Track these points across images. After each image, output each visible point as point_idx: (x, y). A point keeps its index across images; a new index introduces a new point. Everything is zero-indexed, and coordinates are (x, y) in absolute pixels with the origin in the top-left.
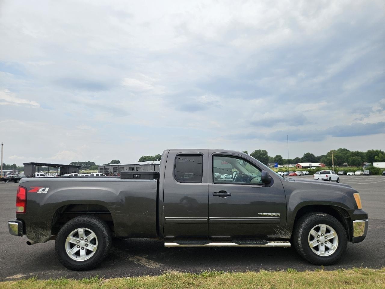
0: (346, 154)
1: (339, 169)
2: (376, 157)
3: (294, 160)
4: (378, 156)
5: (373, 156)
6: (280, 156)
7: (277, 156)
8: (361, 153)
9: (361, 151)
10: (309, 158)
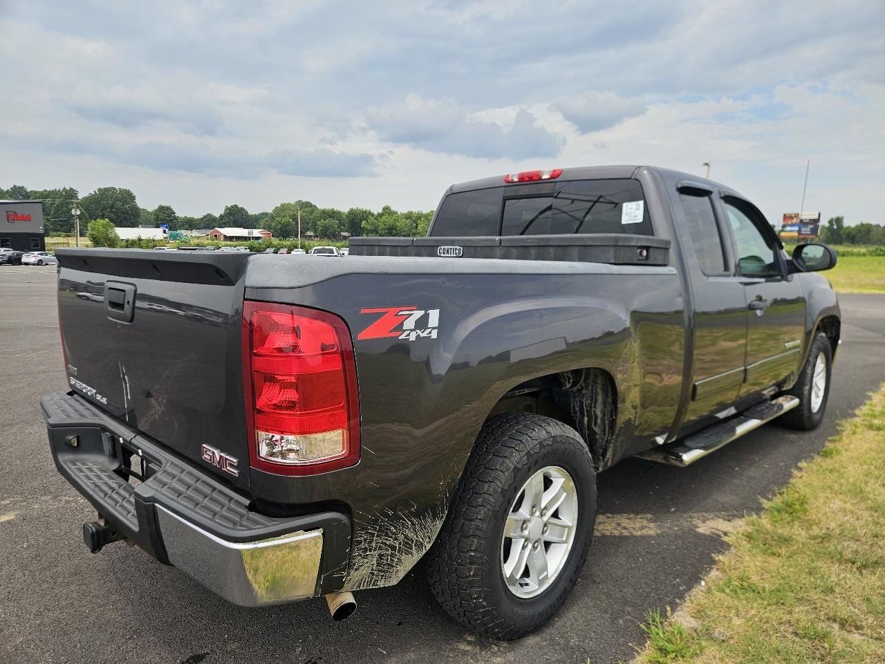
0: (312, 212)
1: (309, 244)
2: (363, 222)
3: (202, 219)
4: (367, 221)
5: (358, 220)
6: (168, 208)
7: (162, 208)
8: (339, 213)
9: (339, 209)
10: (236, 216)
